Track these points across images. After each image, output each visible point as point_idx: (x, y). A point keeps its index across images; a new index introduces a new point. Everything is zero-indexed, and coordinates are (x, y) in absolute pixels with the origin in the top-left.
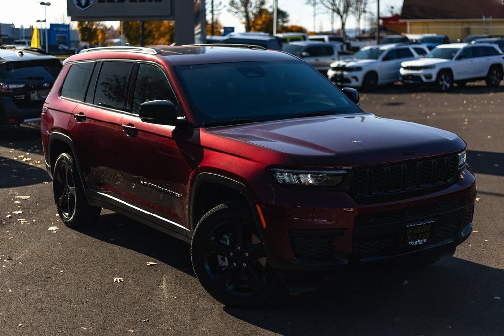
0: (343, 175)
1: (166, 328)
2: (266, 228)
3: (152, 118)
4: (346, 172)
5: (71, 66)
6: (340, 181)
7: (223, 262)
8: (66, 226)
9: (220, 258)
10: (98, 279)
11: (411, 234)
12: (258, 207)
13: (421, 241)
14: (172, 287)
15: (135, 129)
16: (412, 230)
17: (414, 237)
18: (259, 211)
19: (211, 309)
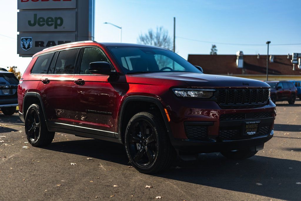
0: (213, 92)
2: (170, 121)
4: (215, 90)
5: (38, 57)
6: (211, 96)
7: (139, 147)
8: (32, 146)
10: (61, 164)
11: (248, 128)
12: (165, 110)
13: (253, 133)
14: (106, 166)
15: (83, 81)
16: (249, 126)
17: (249, 130)
18: (166, 112)
19: (134, 174)
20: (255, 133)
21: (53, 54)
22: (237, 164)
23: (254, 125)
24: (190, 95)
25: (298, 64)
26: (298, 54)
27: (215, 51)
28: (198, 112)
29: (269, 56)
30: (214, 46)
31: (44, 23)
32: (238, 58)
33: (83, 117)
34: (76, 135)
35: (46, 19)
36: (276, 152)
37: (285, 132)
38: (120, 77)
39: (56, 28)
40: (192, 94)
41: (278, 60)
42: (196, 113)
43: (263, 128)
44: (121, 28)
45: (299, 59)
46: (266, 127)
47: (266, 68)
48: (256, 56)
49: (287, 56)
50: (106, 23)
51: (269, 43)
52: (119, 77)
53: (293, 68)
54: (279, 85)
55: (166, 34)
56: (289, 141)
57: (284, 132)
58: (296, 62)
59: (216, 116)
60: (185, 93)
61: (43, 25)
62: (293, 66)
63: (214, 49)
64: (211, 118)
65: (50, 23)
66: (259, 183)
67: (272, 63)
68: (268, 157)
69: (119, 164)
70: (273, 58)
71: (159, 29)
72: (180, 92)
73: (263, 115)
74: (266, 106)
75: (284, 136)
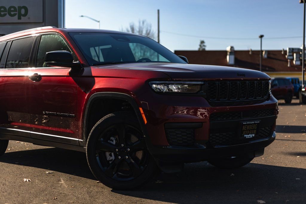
0: (201, 85)
1: (72, 201)
2: (147, 123)
3: (55, 62)
4: (202, 83)
7: (110, 157)
9: (108, 154)
10: (11, 180)
11: (246, 130)
12: (141, 109)
13: (251, 135)
14: (68, 182)
15: (40, 75)
16: (246, 127)
17: (247, 132)
18: (142, 111)
19: (102, 192)
20: (254, 135)
21: (5, 44)
22: (232, 175)
23: (253, 126)
24: (172, 90)
25: (293, 59)
26: (293, 49)
27: (204, 47)
28: (183, 112)
29: (262, 51)
30: (202, 42)
31: (6, 13)
32: (228, 53)
33: (44, 120)
34: (34, 144)
35: (7, 9)
36: (277, 159)
37: (286, 134)
38: (85, 69)
39: (19, 18)
40: (174, 88)
41: (272, 56)
42: (180, 112)
43: (263, 129)
44: (99, 22)
45: (295, 55)
46: (267, 128)
47: (259, 65)
48: (248, 51)
49: (281, 51)
50: (82, 16)
51: (261, 37)
52: (83, 69)
53: (288, 64)
54: (274, 83)
55: (149, 28)
56: (291, 145)
57: (284, 134)
58: (291, 57)
59: (206, 116)
60: (166, 87)
61: (5, 15)
62: (288, 62)
63: (202, 45)
64: (198, 118)
65: (12, 13)
66: (261, 201)
67: (265, 59)
68: (268, 164)
69: (85, 179)
70: (267, 53)
71: (141, 23)
72: (159, 87)
73: (262, 113)
74: (266, 101)
75: (286, 139)
